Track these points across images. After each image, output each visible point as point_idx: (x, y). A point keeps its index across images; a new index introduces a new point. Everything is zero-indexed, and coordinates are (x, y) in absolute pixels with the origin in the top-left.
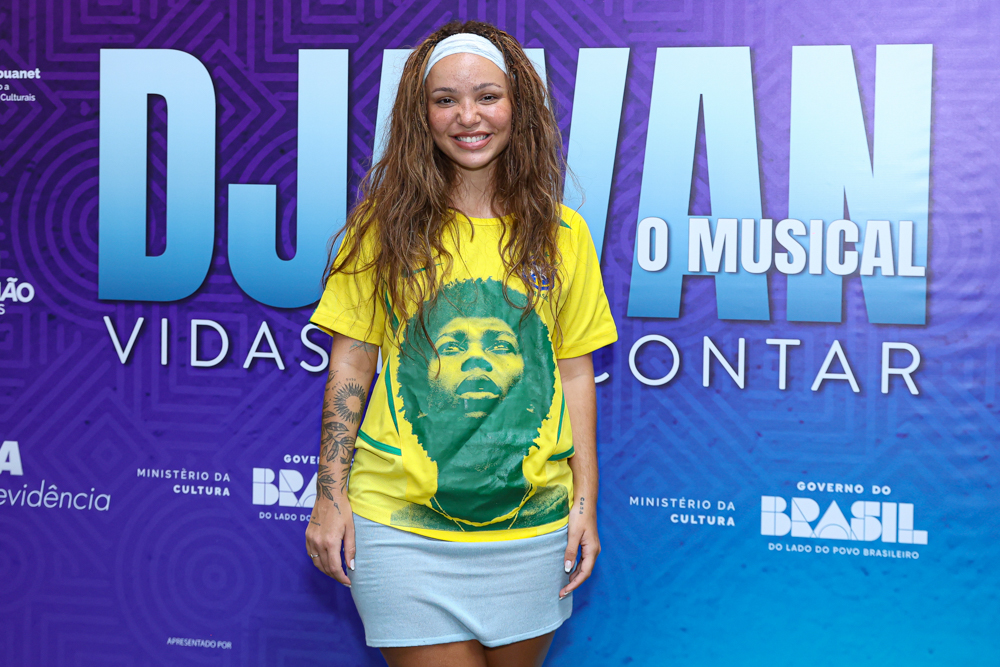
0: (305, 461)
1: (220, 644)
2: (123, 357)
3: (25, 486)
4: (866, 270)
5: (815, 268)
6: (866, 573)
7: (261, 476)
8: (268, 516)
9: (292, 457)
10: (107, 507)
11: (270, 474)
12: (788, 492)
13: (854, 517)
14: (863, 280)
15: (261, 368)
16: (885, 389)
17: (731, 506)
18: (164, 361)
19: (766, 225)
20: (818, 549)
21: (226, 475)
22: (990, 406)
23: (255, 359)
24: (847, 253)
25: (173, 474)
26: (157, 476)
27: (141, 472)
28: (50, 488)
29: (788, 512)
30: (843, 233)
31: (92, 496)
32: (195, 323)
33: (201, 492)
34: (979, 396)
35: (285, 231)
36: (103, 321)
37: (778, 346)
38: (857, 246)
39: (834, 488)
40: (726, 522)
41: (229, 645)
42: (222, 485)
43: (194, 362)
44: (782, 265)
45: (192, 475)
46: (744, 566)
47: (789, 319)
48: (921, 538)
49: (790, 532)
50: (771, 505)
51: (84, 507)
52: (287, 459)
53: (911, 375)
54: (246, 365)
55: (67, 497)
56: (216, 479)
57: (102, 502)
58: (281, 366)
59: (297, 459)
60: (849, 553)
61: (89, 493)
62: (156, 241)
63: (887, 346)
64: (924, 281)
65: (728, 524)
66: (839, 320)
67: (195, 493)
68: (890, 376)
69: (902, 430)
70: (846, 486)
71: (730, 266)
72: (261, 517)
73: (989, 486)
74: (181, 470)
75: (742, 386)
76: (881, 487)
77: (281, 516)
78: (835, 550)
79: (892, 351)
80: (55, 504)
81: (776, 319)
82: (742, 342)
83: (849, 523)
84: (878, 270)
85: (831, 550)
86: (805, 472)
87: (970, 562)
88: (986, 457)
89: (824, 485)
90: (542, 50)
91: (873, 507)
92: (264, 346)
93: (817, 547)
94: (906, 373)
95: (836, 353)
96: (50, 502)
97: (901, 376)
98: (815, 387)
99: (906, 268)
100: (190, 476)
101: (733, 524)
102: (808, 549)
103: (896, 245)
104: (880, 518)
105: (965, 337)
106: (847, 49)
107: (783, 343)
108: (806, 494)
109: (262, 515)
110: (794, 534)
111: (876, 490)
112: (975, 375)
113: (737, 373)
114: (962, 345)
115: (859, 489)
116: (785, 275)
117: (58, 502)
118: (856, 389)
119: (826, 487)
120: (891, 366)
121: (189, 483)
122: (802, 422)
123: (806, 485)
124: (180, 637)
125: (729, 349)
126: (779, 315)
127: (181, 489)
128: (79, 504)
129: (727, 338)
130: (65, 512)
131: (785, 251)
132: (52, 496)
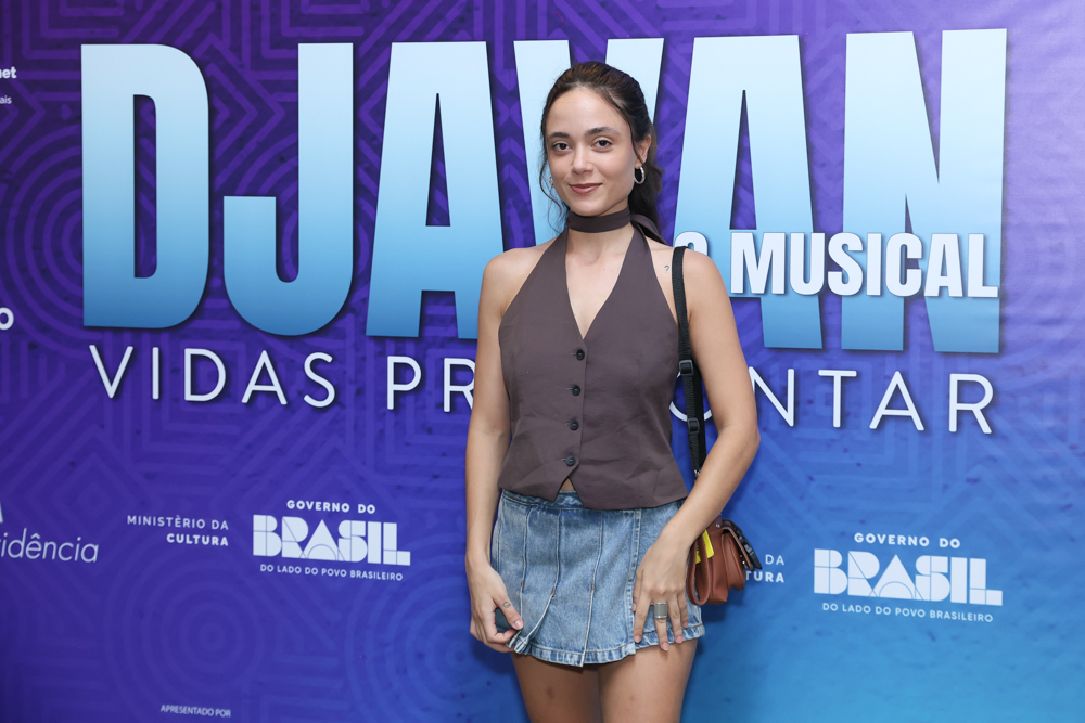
0: (310, 507)
1: (218, 712)
2: (111, 390)
3: (6, 535)
4: (932, 290)
5: (873, 288)
6: (933, 639)
7: (262, 523)
8: (270, 568)
9: (296, 503)
10: (94, 559)
11: (272, 522)
12: (844, 545)
13: (919, 574)
14: (927, 301)
15: (261, 402)
16: (953, 427)
17: (780, 560)
18: (156, 395)
19: (818, 239)
20: (878, 610)
21: (224, 523)
22: (1073, 447)
23: (254, 393)
24: (909, 271)
25: (166, 522)
26: (149, 523)
27: (131, 520)
28: (33, 537)
29: (844, 567)
30: (904, 249)
31: (78, 546)
32: (189, 352)
33: (196, 542)
34: (1061, 436)
35: (286, 249)
36: (89, 350)
37: (833, 377)
38: (921, 264)
39: (896, 540)
40: (774, 578)
41: (228, 713)
42: (220, 533)
43: (189, 397)
44: (836, 285)
45: (186, 522)
46: (795, 628)
47: (845, 346)
48: (995, 598)
49: (847, 590)
50: (825, 560)
51: (70, 558)
52: (291, 505)
53: (982, 410)
54: (245, 399)
55: (51, 547)
56: (213, 528)
57: (89, 553)
58: (283, 401)
59: (301, 505)
60: (914, 615)
61: (75, 542)
62: (145, 261)
63: (955, 378)
64: (998, 303)
65: (777, 580)
66: (901, 348)
67: (191, 542)
68: (959, 412)
69: (972, 474)
70: (910, 538)
71: (778, 287)
72: (262, 570)
73: (1073, 540)
74: (175, 517)
75: (791, 423)
76: (949, 541)
77: (285, 569)
78: (898, 611)
79: (960, 383)
80: (38, 555)
81: (829, 347)
82: (791, 373)
83: (913, 580)
84: (945, 292)
85: (893, 611)
86: (863, 522)
87: (1052, 627)
88: (1069, 506)
89: (884, 536)
90: (566, 42)
91: (940, 562)
92: (264, 378)
93: (877, 608)
94: (976, 408)
95: (897, 386)
96: (32, 553)
97: (971, 412)
98: (874, 425)
99: (976, 289)
100: (185, 524)
101: (782, 581)
102: (867, 609)
103: (965, 262)
104: (948, 576)
105: (1044, 367)
106: (909, 36)
107: (837, 375)
108: (864, 547)
109: (263, 568)
110: (851, 593)
111: (943, 543)
112: (1058, 412)
113: (786, 409)
114: (1041, 377)
115: (925, 542)
116: (840, 297)
117: (42, 552)
118: (920, 427)
119: (887, 539)
120: (959, 401)
121: (184, 532)
122: (859, 465)
123: (864, 537)
124: (175, 703)
125: (776, 382)
126: (832, 342)
127: (175, 538)
128: (65, 556)
129: (774, 368)
130: (48, 563)
131: (838, 268)
132: (35, 546)
